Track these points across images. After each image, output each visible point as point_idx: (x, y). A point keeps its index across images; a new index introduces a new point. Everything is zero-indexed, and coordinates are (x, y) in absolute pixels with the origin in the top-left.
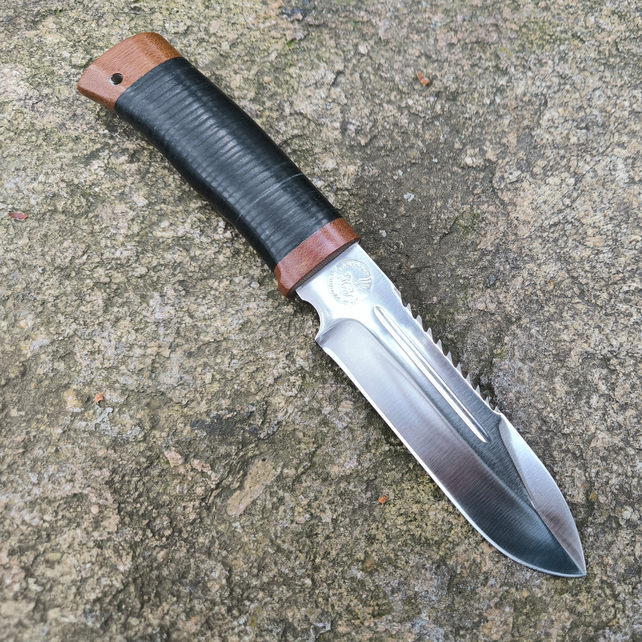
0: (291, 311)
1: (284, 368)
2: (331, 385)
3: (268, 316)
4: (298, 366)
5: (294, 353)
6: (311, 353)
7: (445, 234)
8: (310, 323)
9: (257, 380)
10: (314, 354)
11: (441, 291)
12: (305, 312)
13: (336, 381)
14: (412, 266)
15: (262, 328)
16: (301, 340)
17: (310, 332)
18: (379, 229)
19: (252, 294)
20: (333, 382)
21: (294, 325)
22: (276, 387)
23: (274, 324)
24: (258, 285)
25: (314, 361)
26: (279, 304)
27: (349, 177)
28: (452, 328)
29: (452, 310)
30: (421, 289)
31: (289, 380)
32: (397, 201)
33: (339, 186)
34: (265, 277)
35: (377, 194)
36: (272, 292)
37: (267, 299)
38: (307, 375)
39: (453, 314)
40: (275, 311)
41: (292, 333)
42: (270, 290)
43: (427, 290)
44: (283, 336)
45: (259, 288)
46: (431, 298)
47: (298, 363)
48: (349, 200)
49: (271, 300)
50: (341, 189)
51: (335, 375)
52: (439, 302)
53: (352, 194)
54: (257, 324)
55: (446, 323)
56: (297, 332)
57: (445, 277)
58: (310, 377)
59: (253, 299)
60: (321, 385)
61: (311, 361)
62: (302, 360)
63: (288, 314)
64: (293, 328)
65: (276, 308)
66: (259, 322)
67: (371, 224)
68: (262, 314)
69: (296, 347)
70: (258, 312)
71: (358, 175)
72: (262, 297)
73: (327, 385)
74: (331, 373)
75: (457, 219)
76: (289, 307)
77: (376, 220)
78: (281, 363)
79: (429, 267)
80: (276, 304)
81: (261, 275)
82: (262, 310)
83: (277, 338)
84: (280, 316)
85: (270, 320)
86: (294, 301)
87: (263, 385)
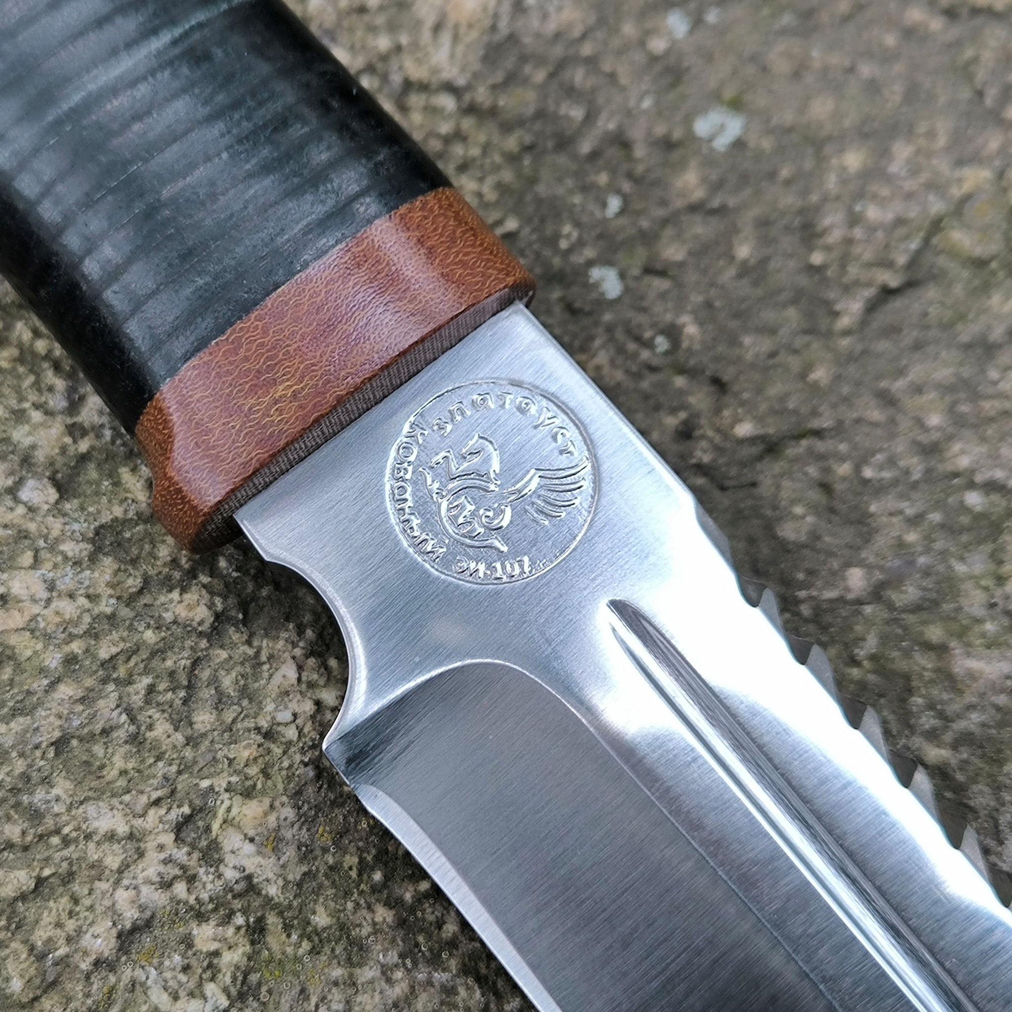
0: (202, 614)
1: (166, 885)
2: (386, 972)
3: (93, 634)
4: (230, 874)
5: (213, 812)
6: (289, 813)
7: (887, 293)
8: (289, 672)
9: (39, 937)
10: (306, 821)
11: (881, 542)
12: (262, 621)
13: (409, 953)
14: (744, 429)
15: (66, 690)
16: (244, 752)
17: (285, 716)
18: (590, 263)
19: (23, 535)
20: (393, 957)
21: (214, 681)
22: (127, 973)
23: (122, 672)
24: (52, 494)
25: (306, 853)
26: (147, 580)
27: (456, 38)
28: (942, 715)
29: (935, 633)
30: (789, 531)
31: (188, 942)
32: (668, 145)
33: (416, 71)
34: (84, 458)
35: (577, 113)
36: (116, 526)
37: (93, 558)
38: (272, 920)
39: (941, 650)
40: (125, 612)
41: (204, 719)
42: (106, 518)
43: (815, 536)
44: (162, 729)
45: (56, 509)
46: (837, 576)
47: (231, 860)
48: (458, 136)
49: (108, 563)
50: (424, 87)
51: (401, 923)
52: (877, 594)
53: (471, 110)
54: (43, 671)
55: (910, 691)
56: (229, 716)
57: (895, 483)
58: (287, 928)
59: (27, 558)
60: (337, 972)
61: (290, 853)
62: (249, 848)
63: (189, 629)
64: (206, 693)
65: (131, 600)
66: (53, 660)
67: (553, 241)
68: (66, 625)
69: (221, 783)
70: (49, 619)
71: (494, 28)
72: (69, 548)
73: (367, 973)
74: (383, 914)
75: (936, 226)
76: (191, 597)
77: (577, 224)
78: (153, 857)
79: (818, 434)
80: (133, 583)
81: (64, 450)
82: (68, 609)
83: (136, 740)
84: (150, 636)
85: (104, 653)
86: (213, 572)
87: (63, 962)
